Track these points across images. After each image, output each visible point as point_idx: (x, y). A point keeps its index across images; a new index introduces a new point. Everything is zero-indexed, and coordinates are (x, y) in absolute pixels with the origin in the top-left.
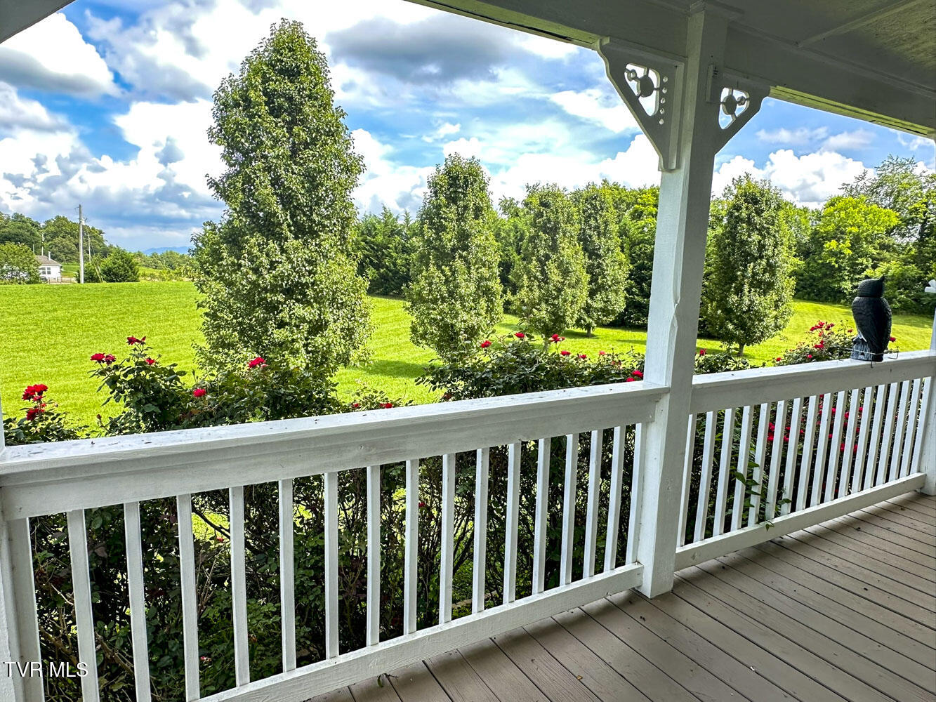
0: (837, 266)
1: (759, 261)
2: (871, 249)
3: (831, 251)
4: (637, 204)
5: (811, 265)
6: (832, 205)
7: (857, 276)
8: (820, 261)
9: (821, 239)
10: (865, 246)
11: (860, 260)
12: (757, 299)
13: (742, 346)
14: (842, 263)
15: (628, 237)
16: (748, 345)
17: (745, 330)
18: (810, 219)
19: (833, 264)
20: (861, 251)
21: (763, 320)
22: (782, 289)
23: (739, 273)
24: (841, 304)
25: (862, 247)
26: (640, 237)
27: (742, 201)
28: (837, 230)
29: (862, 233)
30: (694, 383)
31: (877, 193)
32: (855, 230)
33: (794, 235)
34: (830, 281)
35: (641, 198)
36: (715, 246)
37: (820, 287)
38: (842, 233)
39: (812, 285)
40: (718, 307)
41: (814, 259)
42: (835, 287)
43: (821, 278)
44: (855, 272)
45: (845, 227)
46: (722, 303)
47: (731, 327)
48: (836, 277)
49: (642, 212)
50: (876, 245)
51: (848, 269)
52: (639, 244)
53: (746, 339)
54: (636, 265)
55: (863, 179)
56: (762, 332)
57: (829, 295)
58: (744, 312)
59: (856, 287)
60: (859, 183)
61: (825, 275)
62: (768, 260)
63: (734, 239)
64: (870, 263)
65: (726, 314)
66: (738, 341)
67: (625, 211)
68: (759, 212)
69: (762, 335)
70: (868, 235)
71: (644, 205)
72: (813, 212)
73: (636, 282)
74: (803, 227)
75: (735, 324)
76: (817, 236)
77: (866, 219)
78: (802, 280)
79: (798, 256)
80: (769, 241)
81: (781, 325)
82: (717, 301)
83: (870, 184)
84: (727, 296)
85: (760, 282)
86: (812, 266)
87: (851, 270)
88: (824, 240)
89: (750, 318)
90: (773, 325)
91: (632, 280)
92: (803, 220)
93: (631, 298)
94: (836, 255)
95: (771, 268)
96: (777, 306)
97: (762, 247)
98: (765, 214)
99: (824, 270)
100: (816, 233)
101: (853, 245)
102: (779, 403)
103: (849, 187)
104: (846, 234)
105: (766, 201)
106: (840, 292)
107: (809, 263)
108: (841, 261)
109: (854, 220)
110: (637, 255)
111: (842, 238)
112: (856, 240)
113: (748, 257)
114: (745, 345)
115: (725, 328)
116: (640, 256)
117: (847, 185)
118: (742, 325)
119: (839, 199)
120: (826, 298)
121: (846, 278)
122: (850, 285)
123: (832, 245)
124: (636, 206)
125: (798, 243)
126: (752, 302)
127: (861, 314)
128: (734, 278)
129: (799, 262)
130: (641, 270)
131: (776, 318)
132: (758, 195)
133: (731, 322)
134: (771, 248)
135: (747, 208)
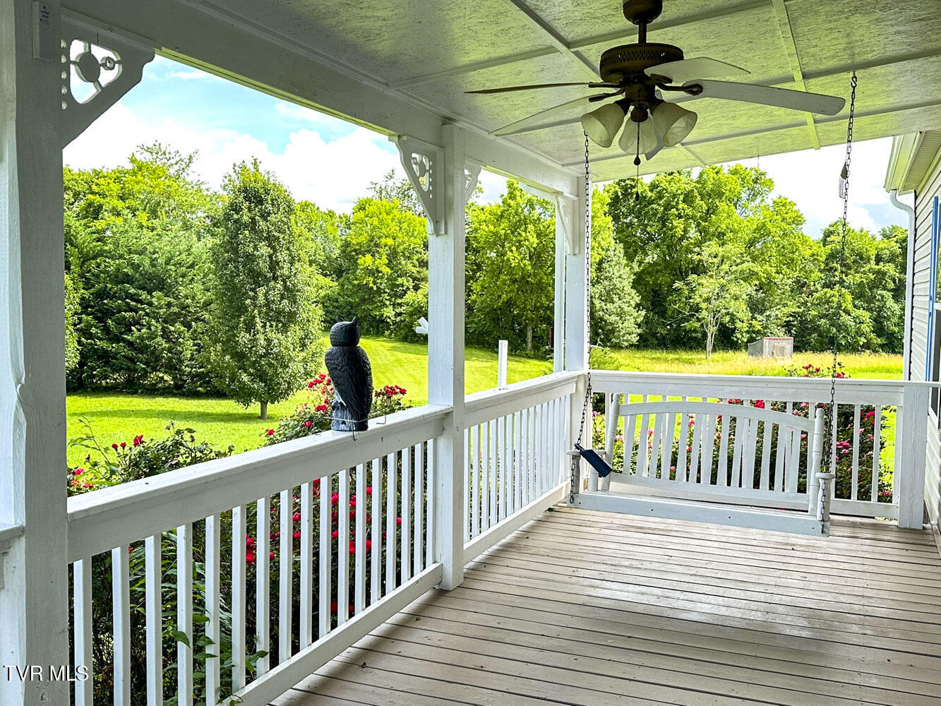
0: (375, 288)
1: (272, 283)
2: (410, 267)
3: (367, 269)
4: (92, 193)
5: (346, 287)
6: (362, 208)
7: (399, 301)
8: (356, 282)
9: (353, 253)
10: (403, 262)
11: (400, 281)
12: (275, 336)
13: (264, 404)
14: (381, 284)
15: (76, 247)
16: (273, 403)
17: (265, 382)
18: (338, 226)
19: (371, 285)
20: (400, 269)
21: (288, 366)
22: (308, 321)
23: (248, 302)
24: (385, 337)
25: (400, 264)
26: (95, 246)
27: (241, 199)
28: (371, 241)
29: (398, 246)
30: (70, 511)
31: (409, 197)
32: (390, 242)
33: (322, 247)
34: (370, 308)
35: (97, 184)
36: (212, 263)
37: (359, 315)
38: (377, 245)
39: (350, 314)
40: (224, 351)
41: (348, 279)
42: (376, 315)
43: (359, 304)
44: (396, 296)
45: (380, 237)
46: (230, 346)
47: (245, 378)
48: (376, 303)
49: (100, 207)
50: (415, 261)
51: (388, 291)
52: (95, 258)
53: (269, 393)
54: (92, 291)
55: (391, 177)
56: (289, 383)
57: (371, 326)
58: (261, 356)
59: (400, 314)
60: (389, 182)
61: (363, 301)
62: (284, 281)
63: (236, 251)
64: (411, 284)
65: (239, 361)
66: (259, 398)
67: (72, 204)
68: (265, 216)
69: (289, 388)
70: (405, 249)
71: (103, 195)
72: (340, 217)
73: (95, 318)
74: (331, 237)
75: (251, 374)
76: (349, 249)
77: (401, 228)
78: (337, 308)
79: (329, 275)
80: (282, 256)
81: (312, 371)
82: (223, 342)
83: (400, 185)
84: (235, 336)
85: (279, 313)
86: (347, 289)
87: (392, 293)
88: (357, 254)
89: (270, 365)
90: (302, 371)
91: (88, 315)
92: (330, 228)
93: (91, 344)
94: (373, 274)
95: (290, 293)
96: (303, 346)
97: (274, 265)
98: (272, 218)
99: (361, 294)
100: (347, 244)
101: (390, 261)
102: (234, 510)
103: (378, 187)
104: (381, 247)
105: (272, 200)
106: (383, 321)
107: (343, 285)
108: (379, 281)
109: (388, 230)
110: (93, 275)
111: (378, 252)
112: (393, 255)
113: (257, 278)
114: (269, 403)
115: (239, 381)
116: (98, 276)
117: (376, 184)
118: (261, 376)
119: (369, 201)
120: (368, 329)
121: (388, 303)
122: (392, 311)
123: (366, 261)
124: (90, 196)
125: (327, 258)
126: (269, 341)
127: (336, 369)
128: (242, 309)
129: (332, 284)
130: (102, 300)
131: (305, 361)
132: (261, 191)
133: (245, 372)
134: (286, 266)
135: (250, 210)
